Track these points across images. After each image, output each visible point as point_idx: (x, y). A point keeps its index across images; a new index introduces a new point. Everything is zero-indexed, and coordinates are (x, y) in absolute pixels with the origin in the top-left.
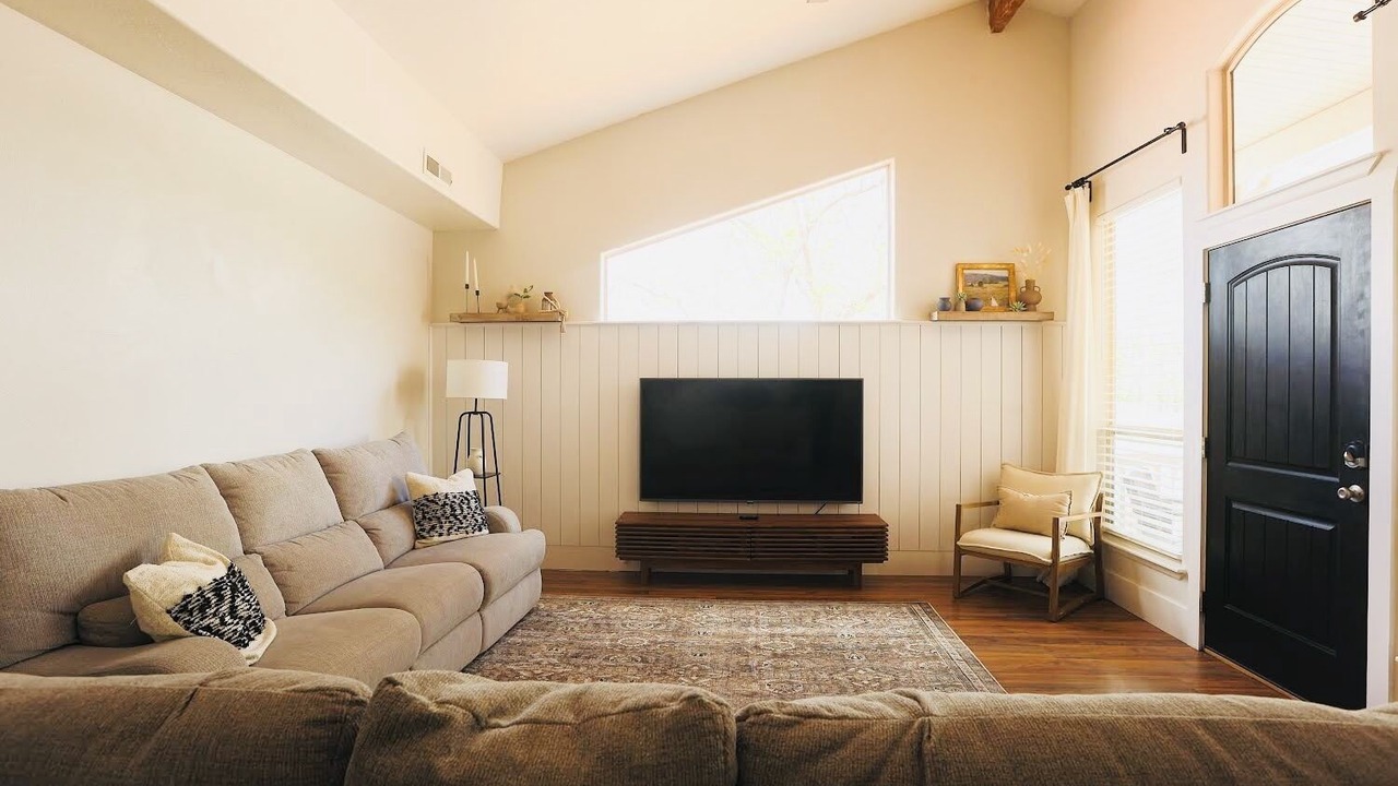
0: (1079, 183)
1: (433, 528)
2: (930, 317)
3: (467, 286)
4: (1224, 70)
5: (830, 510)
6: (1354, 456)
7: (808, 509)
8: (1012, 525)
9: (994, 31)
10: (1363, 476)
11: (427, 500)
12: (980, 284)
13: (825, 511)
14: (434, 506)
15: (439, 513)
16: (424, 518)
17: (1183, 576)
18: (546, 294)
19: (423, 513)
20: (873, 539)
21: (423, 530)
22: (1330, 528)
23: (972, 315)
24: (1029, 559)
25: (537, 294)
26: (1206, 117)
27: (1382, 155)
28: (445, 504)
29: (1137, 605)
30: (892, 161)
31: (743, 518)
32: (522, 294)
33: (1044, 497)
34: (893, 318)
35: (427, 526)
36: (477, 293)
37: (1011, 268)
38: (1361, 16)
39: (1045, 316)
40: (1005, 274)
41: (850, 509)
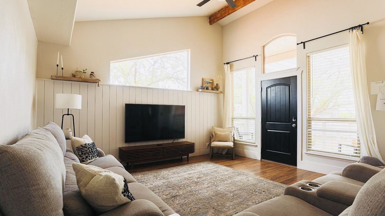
0: (228, 63)
1: (87, 157)
2: (197, 90)
3: (57, 65)
4: (264, 46)
5: (176, 141)
6: (294, 119)
7: (170, 141)
8: (219, 140)
9: (210, 24)
10: (296, 123)
11: (83, 147)
12: (207, 83)
13: (175, 141)
14: (86, 149)
15: (88, 151)
16: (82, 154)
17: (256, 146)
18: (91, 72)
19: (82, 152)
20: (190, 147)
21: (83, 158)
22: (289, 132)
23: (207, 91)
24: (229, 147)
25: (89, 72)
26: (261, 55)
27: (299, 68)
28: (89, 148)
29: (244, 154)
30: (189, 50)
31: (158, 145)
32: (83, 71)
33: (227, 133)
34: (189, 90)
35: (84, 157)
36: (62, 69)
37: (212, 80)
38: (298, 44)
39: (220, 92)
40: (211, 82)
41: (181, 140)
